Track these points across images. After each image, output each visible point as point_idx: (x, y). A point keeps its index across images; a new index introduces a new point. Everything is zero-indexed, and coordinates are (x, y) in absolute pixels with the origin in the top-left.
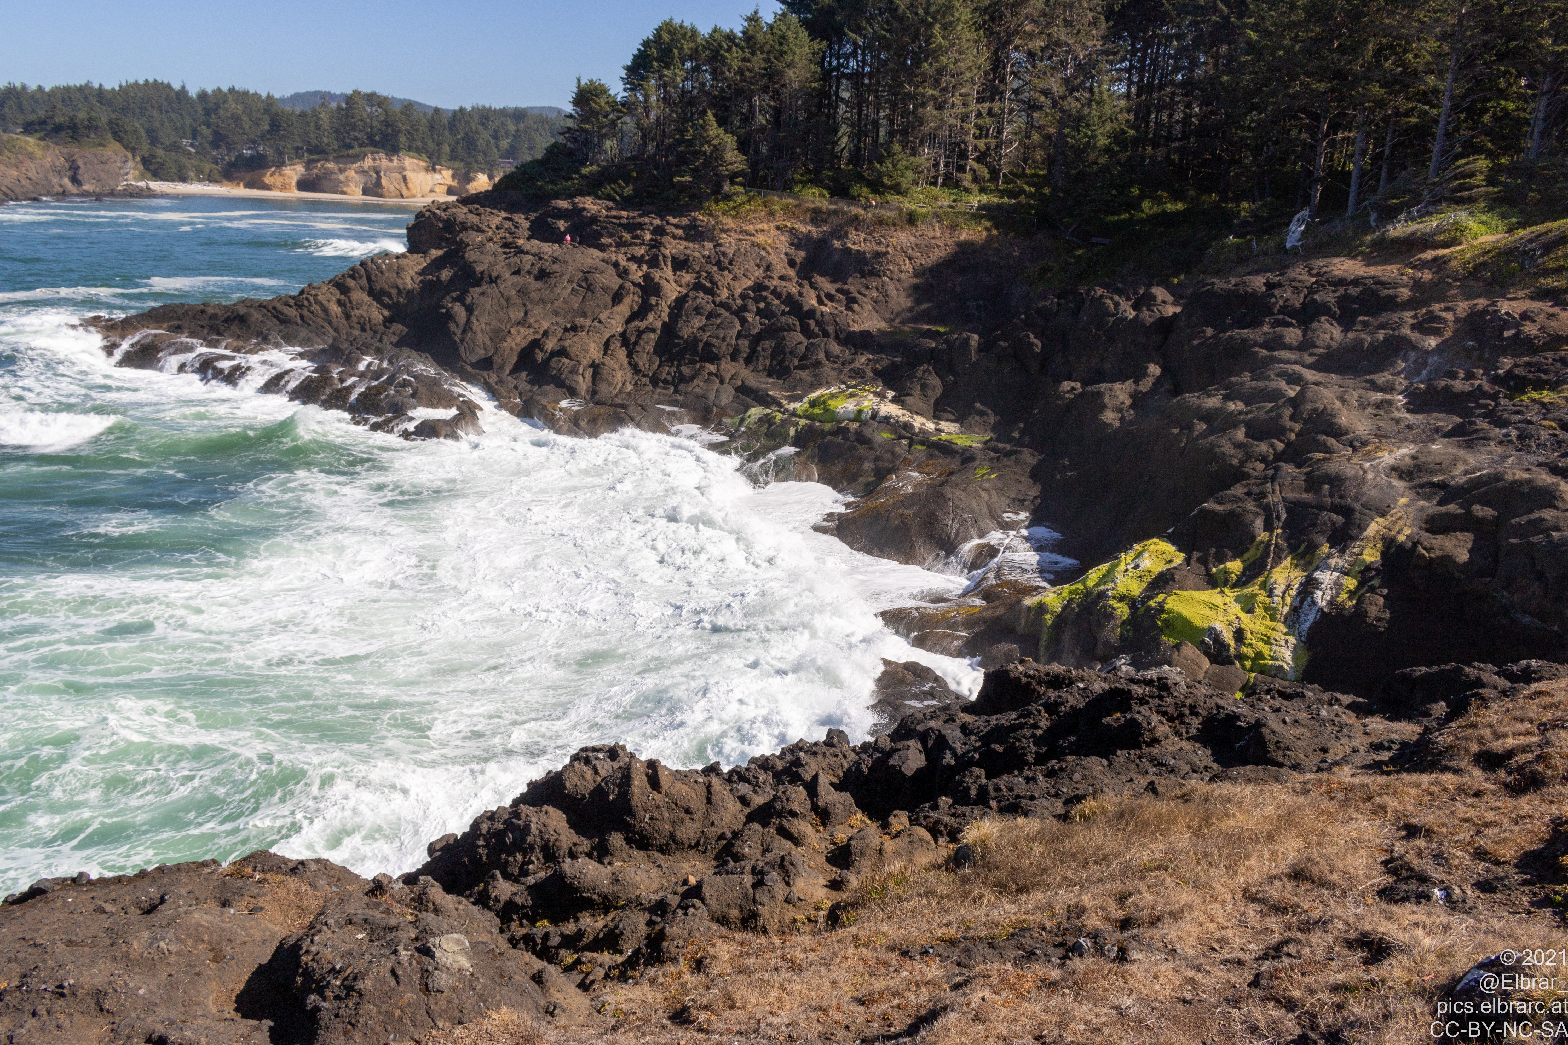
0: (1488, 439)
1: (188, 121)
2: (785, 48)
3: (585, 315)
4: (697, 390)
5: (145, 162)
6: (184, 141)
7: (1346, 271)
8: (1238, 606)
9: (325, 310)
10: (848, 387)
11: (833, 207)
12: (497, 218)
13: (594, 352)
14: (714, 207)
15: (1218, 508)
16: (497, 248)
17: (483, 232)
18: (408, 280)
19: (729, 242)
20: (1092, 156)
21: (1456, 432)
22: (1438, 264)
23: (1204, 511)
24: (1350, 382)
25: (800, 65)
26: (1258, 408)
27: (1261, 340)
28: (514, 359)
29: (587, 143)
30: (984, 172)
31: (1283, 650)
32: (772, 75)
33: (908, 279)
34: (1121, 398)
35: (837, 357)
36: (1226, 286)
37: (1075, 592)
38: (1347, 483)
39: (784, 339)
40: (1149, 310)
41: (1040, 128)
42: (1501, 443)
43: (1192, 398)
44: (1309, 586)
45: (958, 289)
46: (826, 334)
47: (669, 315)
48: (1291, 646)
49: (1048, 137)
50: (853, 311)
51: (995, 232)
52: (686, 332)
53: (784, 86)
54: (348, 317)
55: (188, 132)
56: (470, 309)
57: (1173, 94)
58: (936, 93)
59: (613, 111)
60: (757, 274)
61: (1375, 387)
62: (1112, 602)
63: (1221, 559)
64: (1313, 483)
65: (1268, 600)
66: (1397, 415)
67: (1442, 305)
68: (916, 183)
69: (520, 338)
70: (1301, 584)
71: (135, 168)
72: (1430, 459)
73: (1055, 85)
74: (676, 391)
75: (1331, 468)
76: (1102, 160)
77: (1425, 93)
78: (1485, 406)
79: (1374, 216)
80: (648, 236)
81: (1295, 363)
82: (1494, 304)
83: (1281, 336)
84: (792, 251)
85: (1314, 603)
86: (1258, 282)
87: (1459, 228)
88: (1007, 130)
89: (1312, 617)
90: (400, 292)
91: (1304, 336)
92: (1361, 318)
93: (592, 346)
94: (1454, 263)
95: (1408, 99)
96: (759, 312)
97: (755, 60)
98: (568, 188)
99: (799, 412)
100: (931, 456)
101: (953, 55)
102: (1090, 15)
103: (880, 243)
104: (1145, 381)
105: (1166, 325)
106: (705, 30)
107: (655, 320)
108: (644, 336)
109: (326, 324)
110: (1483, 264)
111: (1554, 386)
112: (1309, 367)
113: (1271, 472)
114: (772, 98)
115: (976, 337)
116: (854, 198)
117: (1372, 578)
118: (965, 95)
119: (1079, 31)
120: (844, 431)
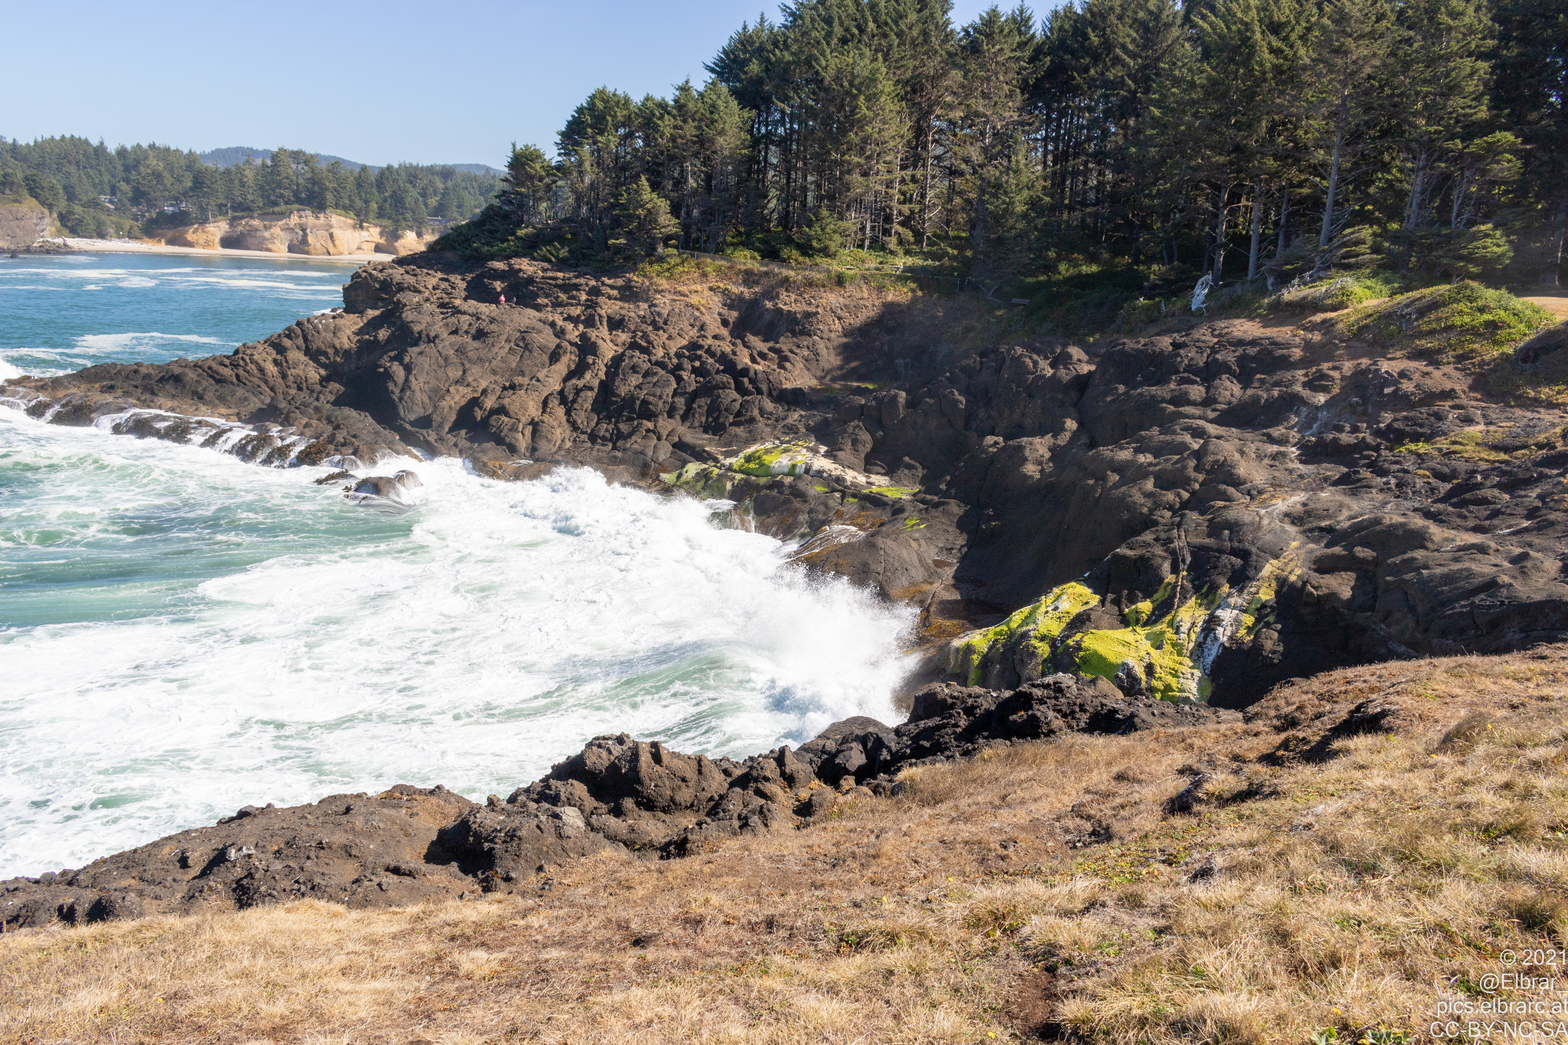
0: (1370, 487)
1: (106, 177)
2: (716, 117)
3: (523, 374)
4: (635, 446)
5: (62, 218)
6: (103, 197)
7: (1245, 332)
8: (1149, 643)
9: (261, 370)
10: (782, 443)
11: (764, 269)
12: (433, 279)
13: (533, 410)
14: (648, 268)
15: (1129, 553)
16: (433, 308)
17: (420, 292)
18: (345, 340)
19: (664, 304)
20: (1011, 222)
21: (1343, 480)
22: (1327, 326)
23: (1117, 556)
24: (1248, 436)
25: (730, 133)
26: (1166, 460)
27: (1168, 397)
28: (453, 417)
29: (521, 206)
30: (908, 235)
31: (1190, 682)
32: (702, 141)
33: (838, 339)
34: (1041, 452)
35: (771, 414)
36: (1136, 346)
37: (1000, 633)
38: (1245, 528)
39: (719, 396)
40: (1066, 368)
41: (961, 193)
42: (1381, 490)
43: (1106, 451)
44: (1212, 623)
45: (886, 348)
46: (759, 392)
47: (606, 374)
48: (1196, 679)
49: (968, 201)
50: (785, 369)
51: (920, 293)
52: (623, 390)
54: (284, 376)
55: (107, 189)
56: (408, 369)
57: (1086, 164)
58: (862, 161)
59: (548, 175)
60: (691, 333)
61: (1271, 440)
62: (1034, 642)
63: (1132, 600)
64: (1214, 529)
65: (1175, 637)
66: (1291, 465)
67: (1330, 364)
68: (843, 246)
69: (458, 397)
70: (1205, 622)
71: (52, 225)
72: (1318, 506)
73: (975, 153)
74: (614, 448)
75: (1232, 514)
76: (1019, 226)
77: (1315, 167)
78: (1368, 457)
79: (1270, 281)
80: (584, 297)
81: (1200, 418)
82: (1375, 363)
83: (1186, 393)
84: (725, 311)
85: (1216, 638)
86: (1165, 342)
87: (1345, 293)
88: (930, 194)
89: (1214, 651)
90: (337, 352)
91: (1207, 392)
92: (1258, 376)
93: (531, 403)
94: (1340, 326)
95: (1300, 171)
96: (694, 370)
97: (686, 127)
98: (504, 250)
99: (735, 467)
100: (863, 508)
101: (878, 125)
102: (1006, 88)
103: (810, 304)
104: (1062, 435)
105: (1082, 383)
106: (637, 98)
107: (593, 378)
108: (582, 394)
109: (262, 384)
110: (1366, 327)
111: (1428, 439)
112: (1211, 421)
113: (1178, 519)
114: (704, 164)
115: (904, 394)
116: (784, 260)
117: (1267, 615)
118: (890, 163)
119: (996, 103)
120: (780, 485)
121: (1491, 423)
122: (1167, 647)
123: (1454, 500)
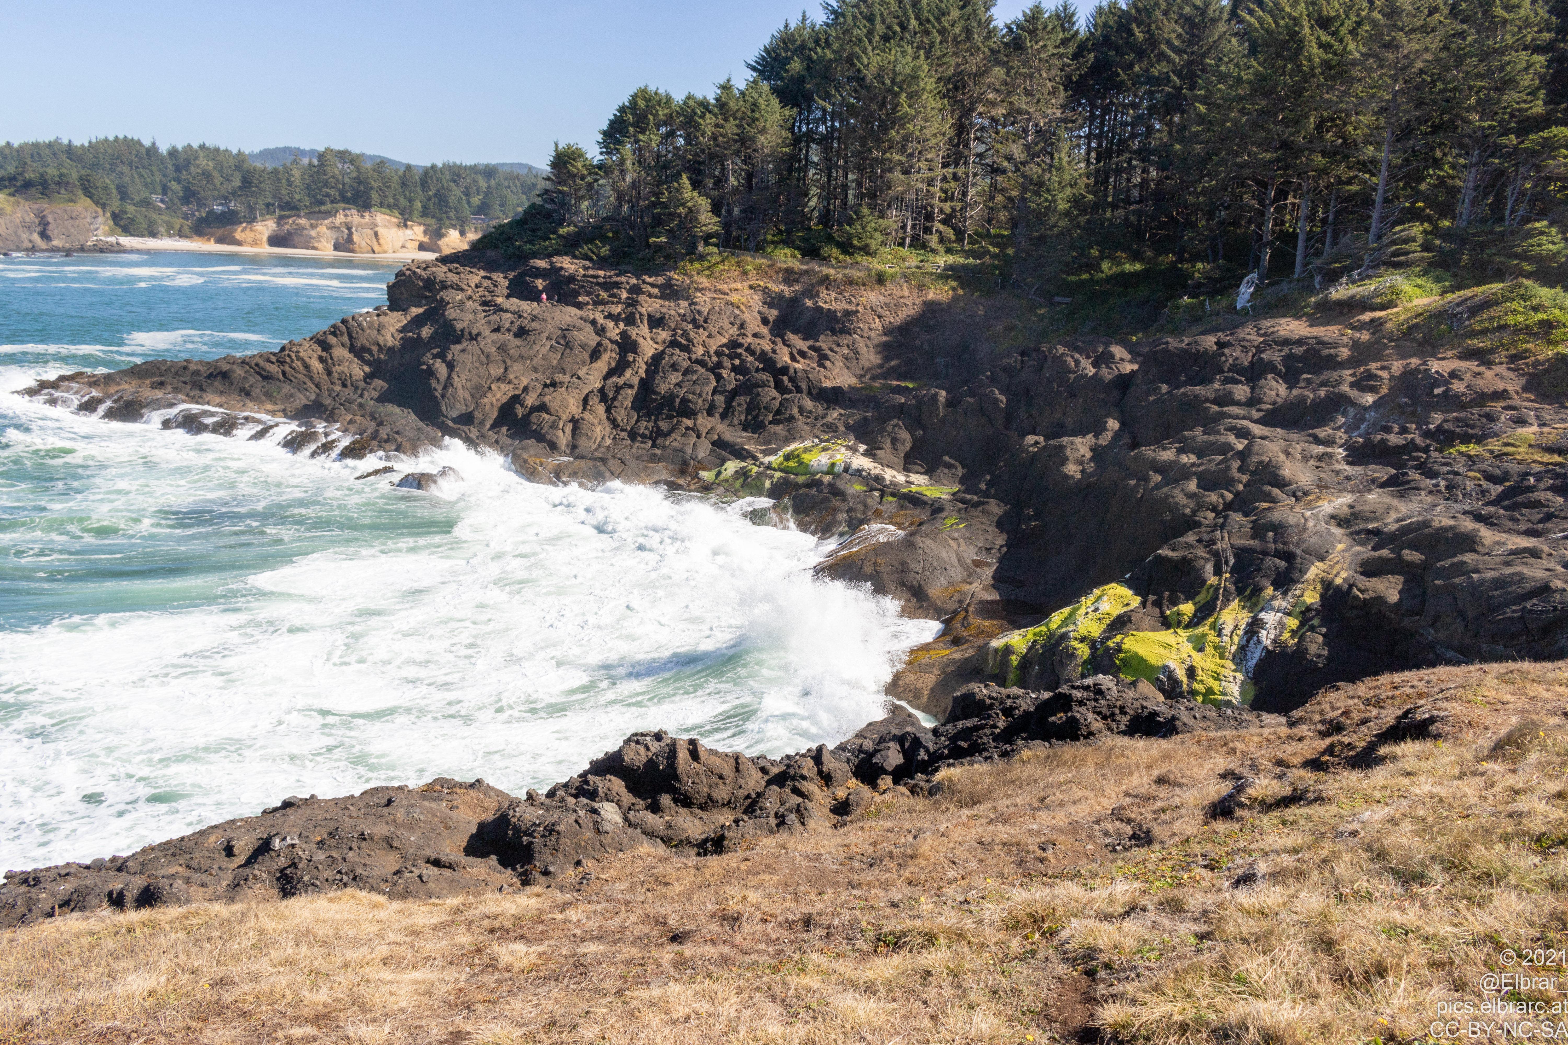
0: (1419, 489)
1: (158, 177)
2: (757, 115)
3: (563, 372)
4: (675, 444)
5: (115, 217)
6: (154, 197)
7: (1291, 331)
8: (1190, 646)
9: (307, 367)
10: (821, 441)
11: (804, 267)
12: (476, 277)
13: (574, 407)
14: (688, 266)
15: (1171, 554)
16: (475, 306)
17: (462, 290)
18: (389, 337)
19: (704, 301)
20: (1053, 220)
21: (1391, 482)
22: (1375, 325)
23: (1158, 557)
24: (1294, 436)
25: (771, 131)
26: (1210, 461)
27: (1212, 396)
28: (495, 414)
29: (563, 204)
30: (949, 233)
31: (1232, 685)
32: (743, 140)
33: (878, 338)
34: (1082, 451)
35: (810, 412)
36: (1179, 346)
37: (1039, 634)
38: (1290, 530)
39: (758, 394)
40: (1108, 367)
41: (1003, 191)
42: (1431, 492)
43: (1148, 452)
44: (1255, 626)
45: (926, 346)
46: (799, 390)
47: (646, 372)
48: (1239, 682)
49: (1010, 199)
50: (825, 367)
51: (961, 292)
52: (663, 388)
54: (329, 373)
55: (159, 188)
56: (451, 366)
57: (1129, 161)
58: (903, 159)
59: (590, 174)
60: (731, 332)
61: (1318, 441)
62: (1074, 643)
63: (1174, 602)
64: (1258, 531)
65: (1217, 640)
66: (1337, 467)
67: (1379, 364)
68: (884, 244)
69: (500, 394)
70: (1248, 624)
71: (105, 224)
72: (1365, 508)
73: (1017, 151)
74: (654, 445)
75: (1276, 516)
76: (1062, 224)
77: (1364, 164)
78: (1417, 459)
79: (1318, 279)
80: (624, 295)
81: (1244, 418)
82: (1425, 363)
83: (1231, 393)
84: (765, 310)
85: (1259, 642)
86: (1209, 342)
87: (1396, 292)
88: (972, 192)
89: (1257, 654)
90: (381, 349)
91: (1252, 392)
92: (1304, 376)
93: (572, 401)
94: (1389, 325)
95: (1349, 168)
96: (734, 369)
97: (727, 125)
98: (546, 248)
99: (774, 465)
100: (902, 507)
101: (919, 122)
102: (1049, 85)
103: (850, 302)
104: (1104, 435)
105: (1124, 382)
106: (679, 97)
107: (633, 376)
108: (622, 392)
109: (308, 381)
110: (1416, 326)
111: (1480, 440)
112: (1255, 422)
113: (1221, 520)
114: (745, 162)
115: (944, 393)
116: (825, 259)
117: (1312, 618)
118: (931, 161)
119: (1039, 100)
120: (818, 484)
121: (1545, 425)
122: (1209, 650)
123: (1506, 503)
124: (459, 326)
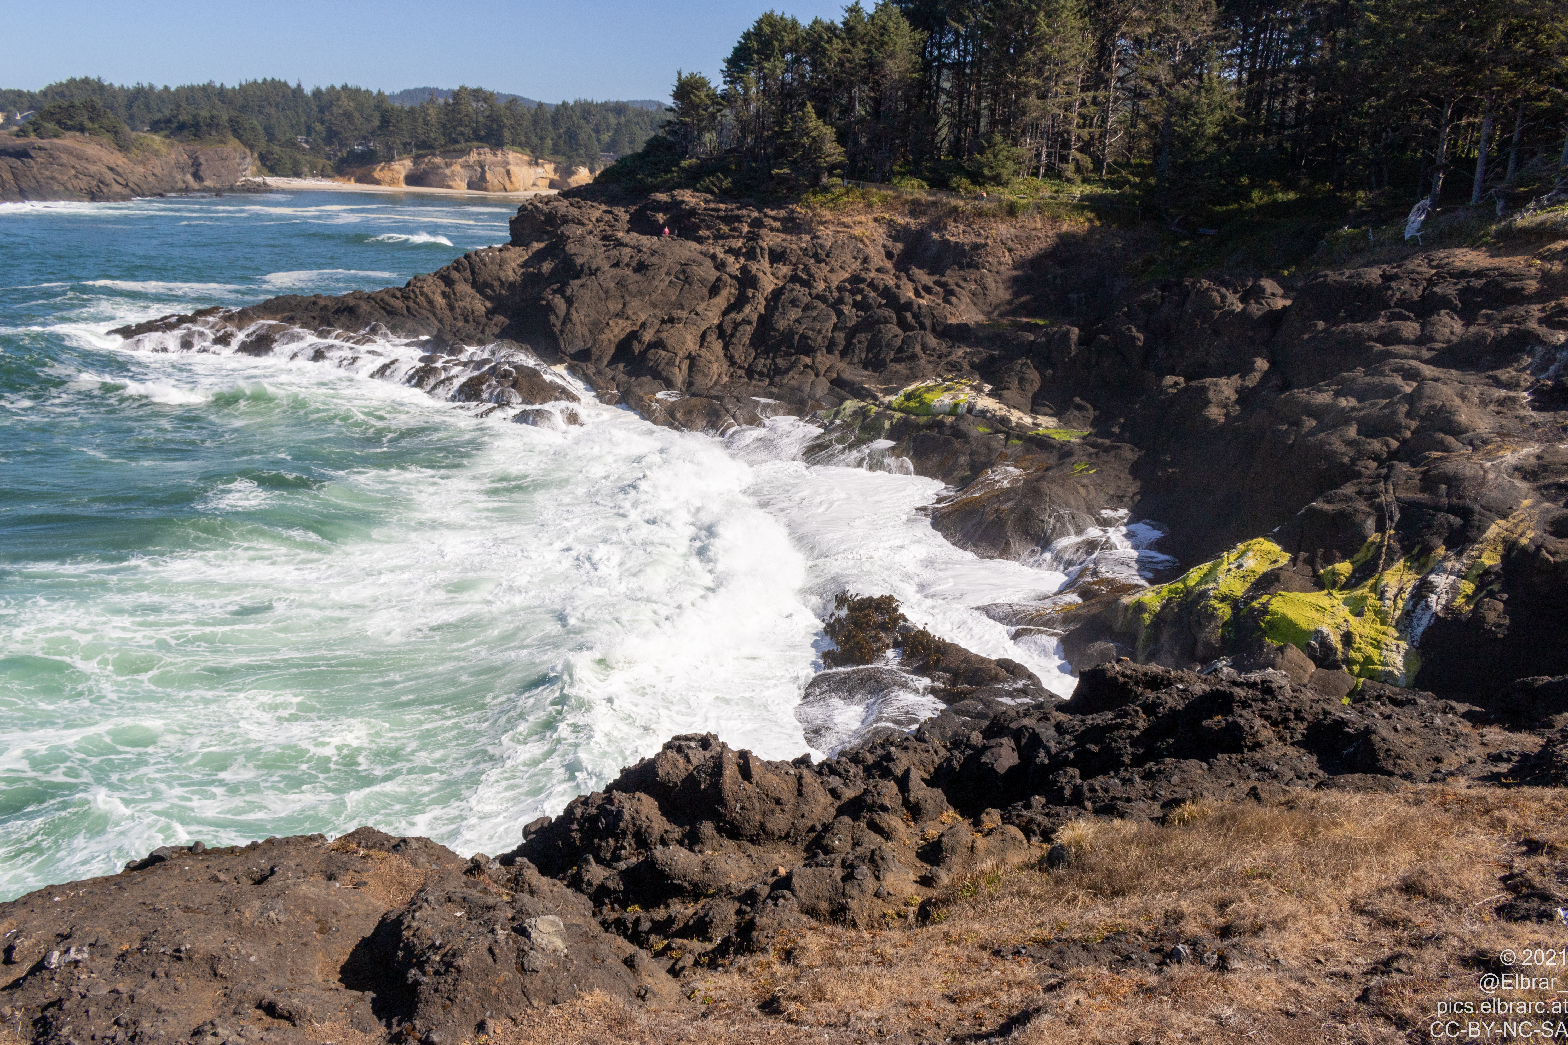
1: (303, 118)
2: (886, 39)
3: (682, 307)
4: (792, 382)
5: (263, 158)
6: (300, 138)
7: (1469, 262)
8: (1347, 609)
9: (430, 302)
10: (944, 380)
11: (932, 198)
12: (597, 211)
13: (691, 344)
14: (812, 199)
15: (1327, 507)
16: (597, 240)
17: (583, 224)
18: (510, 273)
19: (827, 235)
20: (1200, 145)
23: (1312, 509)
24: (1471, 378)
25: (900, 56)
26: (1372, 405)
27: (1376, 334)
28: (612, 351)
29: (686, 136)
30: (1087, 161)
31: (1394, 655)
32: (872, 66)
33: (1007, 272)
34: (1226, 393)
35: (934, 350)
36: (1339, 279)
37: (1175, 591)
38: (1466, 483)
39: (880, 331)
40: (1257, 302)
41: (1146, 117)
43: (1301, 394)
44: (1423, 590)
45: (1058, 281)
46: (923, 327)
47: (766, 308)
48: (1402, 652)
49: (1154, 126)
50: (951, 304)
51: (1098, 223)
52: (781, 325)
53: (884, 76)
54: (452, 308)
55: (303, 129)
56: (569, 301)
57: (1287, 80)
58: (1039, 82)
59: (713, 103)
60: (854, 266)
61: (1498, 383)
62: (1213, 602)
63: (1329, 560)
64: (1429, 483)
65: (1378, 603)
66: (1522, 412)
68: (1017, 173)
69: (617, 330)
70: (1414, 587)
71: (253, 164)
72: (1556, 459)
73: (1163, 72)
74: (771, 384)
75: (1450, 467)
76: (1209, 149)
77: (1558, 76)
79: (1500, 205)
80: (746, 229)
81: (1413, 358)
83: (1398, 330)
84: (890, 243)
85: (1428, 607)
86: (1374, 274)
88: (1112, 118)
89: (1425, 621)
90: (502, 284)
91: (1422, 329)
92: (1484, 311)
93: (689, 337)
95: (1540, 82)
96: (855, 304)
97: (855, 51)
98: (667, 181)
99: (895, 405)
100: (1028, 451)
101: (1057, 42)
103: (979, 235)
104: (1252, 376)
105: (1275, 318)
106: (805, 22)
107: (751, 312)
108: (741, 328)
109: (431, 316)
112: (1426, 362)
113: (1385, 471)
114: (872, 89)
115: (1076, 330)
116: (953, 189)
117: (1492, 583)
118: (1070, 84)
119: (1188, 17)
120: (940, 425)
122: (1369, 614)
124: (579, 261)
